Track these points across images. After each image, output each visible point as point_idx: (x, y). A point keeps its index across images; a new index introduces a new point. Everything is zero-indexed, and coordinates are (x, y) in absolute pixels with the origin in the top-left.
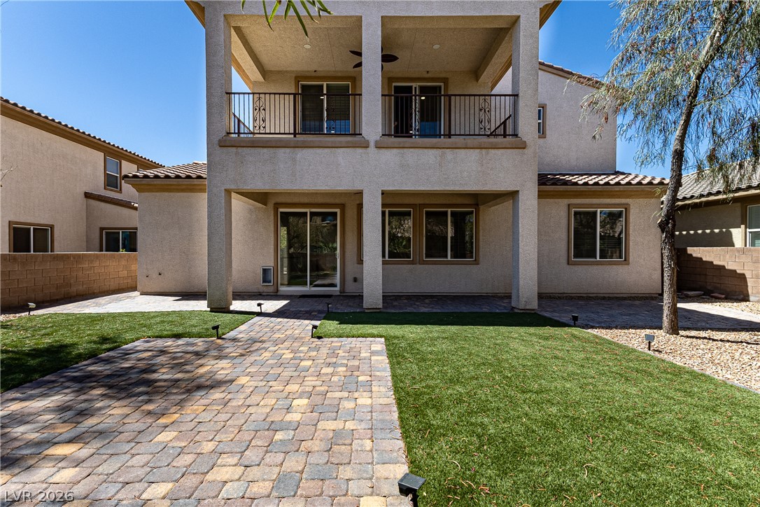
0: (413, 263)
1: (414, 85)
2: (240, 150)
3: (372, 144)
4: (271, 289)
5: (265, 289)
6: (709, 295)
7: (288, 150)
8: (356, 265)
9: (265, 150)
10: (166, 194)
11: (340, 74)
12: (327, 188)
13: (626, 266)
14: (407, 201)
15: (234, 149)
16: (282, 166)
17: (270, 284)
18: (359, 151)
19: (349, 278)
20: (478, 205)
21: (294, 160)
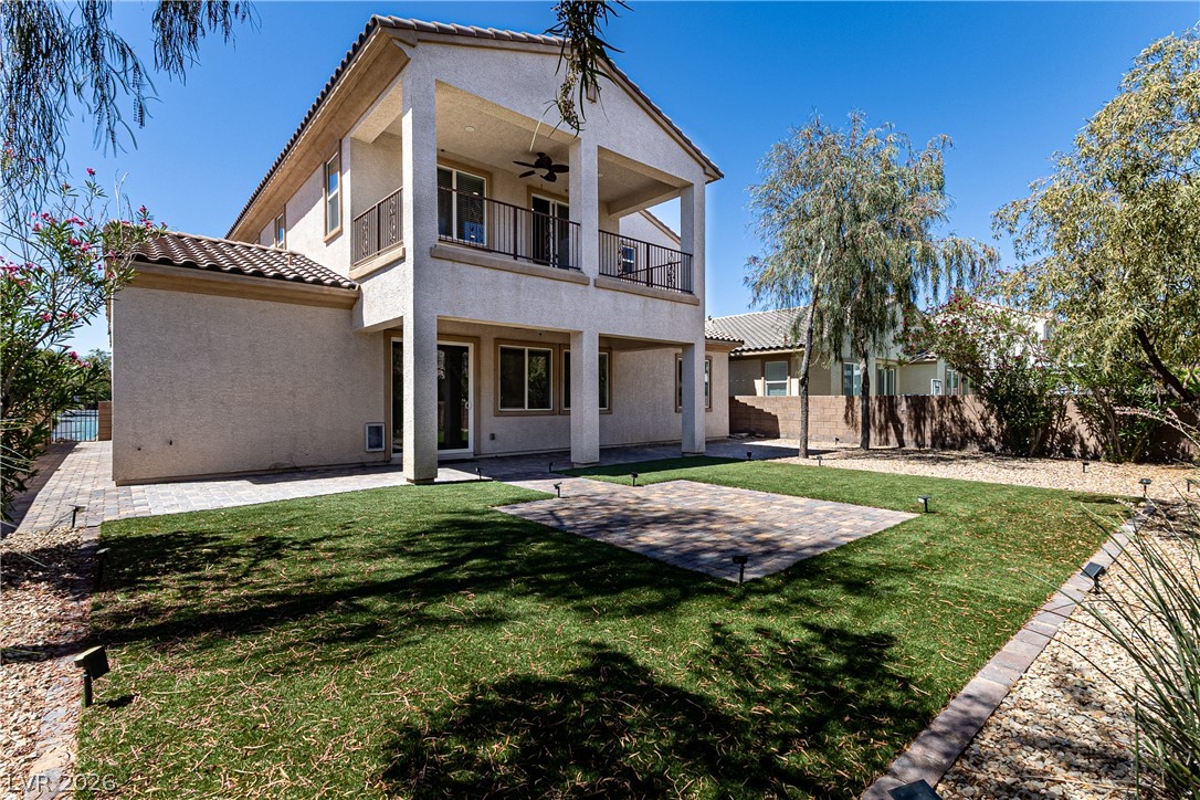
0: (552, 413)
1: (552, 201)
2: (457, 265)
3: (592, 282)
4: (381, 457)
5: (372, 458)
6: (753, 435)
7: (511, 275)
8: (493, 417)
9: (487, 271)
10: (183, 294)
11: (473, 164)
12: (551, 326)
14: (546, 339)
15: (449, 264)
16: (505, 294)
17: (380, 449)
18: (581, 287)
19: (485, 435)
20: (611, 349)
21: (518, 288)
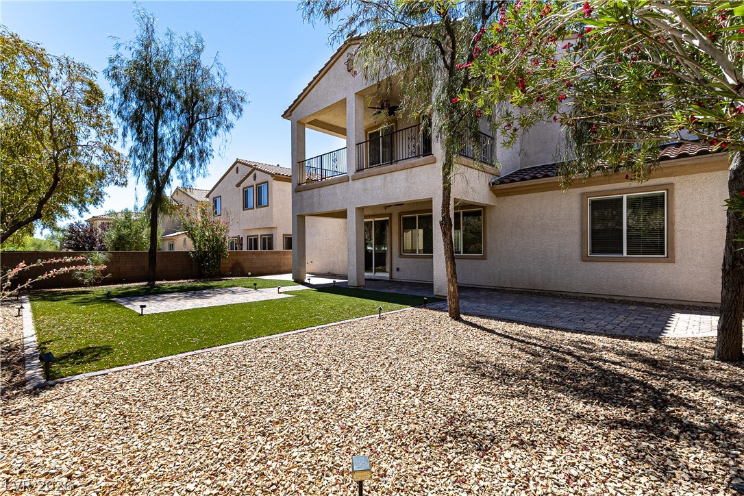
8: (398, 258)
13: (669, 264)
15: (299, 193)
19: (394, 268)
